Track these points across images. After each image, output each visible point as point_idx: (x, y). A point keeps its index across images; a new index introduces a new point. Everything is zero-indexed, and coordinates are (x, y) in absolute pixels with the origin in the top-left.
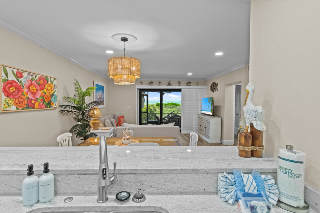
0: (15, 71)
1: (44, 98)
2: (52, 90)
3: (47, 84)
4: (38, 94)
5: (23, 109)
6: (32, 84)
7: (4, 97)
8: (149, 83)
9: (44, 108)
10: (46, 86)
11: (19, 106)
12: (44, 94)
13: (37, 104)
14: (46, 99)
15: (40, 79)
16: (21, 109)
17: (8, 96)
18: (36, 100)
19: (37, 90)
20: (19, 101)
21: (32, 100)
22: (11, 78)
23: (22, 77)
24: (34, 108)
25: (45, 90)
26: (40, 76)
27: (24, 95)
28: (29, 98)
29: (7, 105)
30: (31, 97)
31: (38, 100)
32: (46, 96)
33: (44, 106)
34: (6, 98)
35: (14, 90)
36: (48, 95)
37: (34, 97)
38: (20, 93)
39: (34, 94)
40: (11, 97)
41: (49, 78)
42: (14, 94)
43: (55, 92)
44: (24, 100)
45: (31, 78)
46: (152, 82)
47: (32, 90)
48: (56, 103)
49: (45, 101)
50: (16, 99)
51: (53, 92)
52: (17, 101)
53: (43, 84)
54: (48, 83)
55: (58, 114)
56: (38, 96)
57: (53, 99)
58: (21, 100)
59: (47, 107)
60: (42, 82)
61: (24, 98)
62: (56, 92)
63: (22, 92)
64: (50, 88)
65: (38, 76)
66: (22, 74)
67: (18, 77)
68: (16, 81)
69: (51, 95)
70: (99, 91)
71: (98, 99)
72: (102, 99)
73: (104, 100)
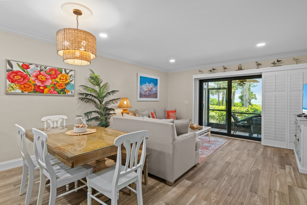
0: (21, 64)
1: (56, 85)
2: (66, 80)
3: (61, 75)
4: (47, 82)
5: (29, 92)
6: (40, 74)
7: (8, 82)
8: (211, 71)
9: (55, 93)
10: (59, 76)
11: (25, 90)
12: (56, 83)
13: (46, 90)
14: (59, 86)
15: (51, 70)
16: (27, 92)
17: (12, 82)
18: (45, 87)
19: (46, 79)
20: (25, 86)
21: (40, 86)
22: (16, 68)
23: (28, 69)
25: (57, 79)
26: (51, 68)
27: (31, 82)
28: (36, 85)
29: (12, 89)
30: (39, 84)
31: (48, 87)
32: (58, 84)
34: (10, 83)
35: (20, 78)
36: (61, 84)
37: (43, 84)
38: (26, 80)
39: (43, 82)
40: (16, 83)
41: (63, 70)
42: (20, 81)
43: (71, 81)
44: (31, 86)
45: (39, 69)
46: (213, 69)
47: (41, 79)
48: (73, 91)
49: (57, 88)
50: (21, 85)
51: (68, 81)
52: (22, 86)
53: (55, 74)
54: (61, 73)
55: (77, 101)
56: (48, 84)
57: (68, 88)
58: (27, 86)
59: (59, 94)
60: (53, 72)
61: (31, 84)
62: (73, 81)
63: (29, 80)
64: (64, 78)
65: (48, 68)
66: (29, 66)
67: (24, 68)
68: (22, 71)
69: (66, 84)
70: (147, 83)
71: (146, 91)
72: (154, 92)
73: (157, 94)
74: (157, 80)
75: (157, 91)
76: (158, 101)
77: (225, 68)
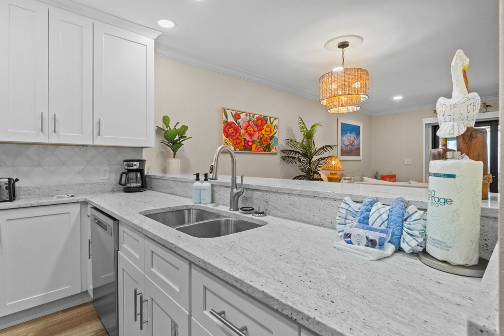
0: (234, 113)
1: (262, 140)
2: (271, 132)
3: (266, 125)
4: (255, 136)
5: (240, 150)
6: (249, 125)
7: (224, 138)
9: (261, 151)
10: (265, 127)
11: (237, 147)
12: (262, 136)
13: (254, 146)
14: (265, 141)
15: (258, 119)
16: (238, 150)
17: (227, 137)
18: (253, 142)
19: (254, 131)
20: (237, 142)
21: (249, 141)
22: (231, 119)
23: (240, 118)
24: (251, 150)
25: (263, 132)
26: (258, 116)
27: (241, 136)
28: (246, 140)
29: (227, 145)
30: (248, 138)
31: (255, 142)
32: (264, 138)
33: (261, 149)
34: (226, 138)
35: (233, 131)
36: (266, 137)
37: (251, 138)
38: (238, 134)
39: (251, 135)
40: (230, 137)
41: (268, 118)
42: (233, 135)
43: (275, 133)
44: (241, 141)
45: (248, 118)
47: (249, 132)
48: (277, 147)
49: (263, 144)
50: (234, 140)
51: (272, 134)
52: (235, 142)
53: (261, 124)
54: (266, 123)
55: (279, 160)
56: (255, 138)
57: (272, 142)
58: (238, 141)
59: (265, 151)
60: (260, 122)
61: (242, 139)
62: (277, 134)
63: (240, 133)
64: (269, 129)
65: (255, 117)
66: (240, 115)
67: (236, 118)
68: (235, 122)
69: (270, 137)
70: (348, 134)
71: (347, 146)
72: (356, 147)
73: (358, 149)
74: (359, 127)
75: (359, 145)
76: (360, 161)
77: (487, 106)
